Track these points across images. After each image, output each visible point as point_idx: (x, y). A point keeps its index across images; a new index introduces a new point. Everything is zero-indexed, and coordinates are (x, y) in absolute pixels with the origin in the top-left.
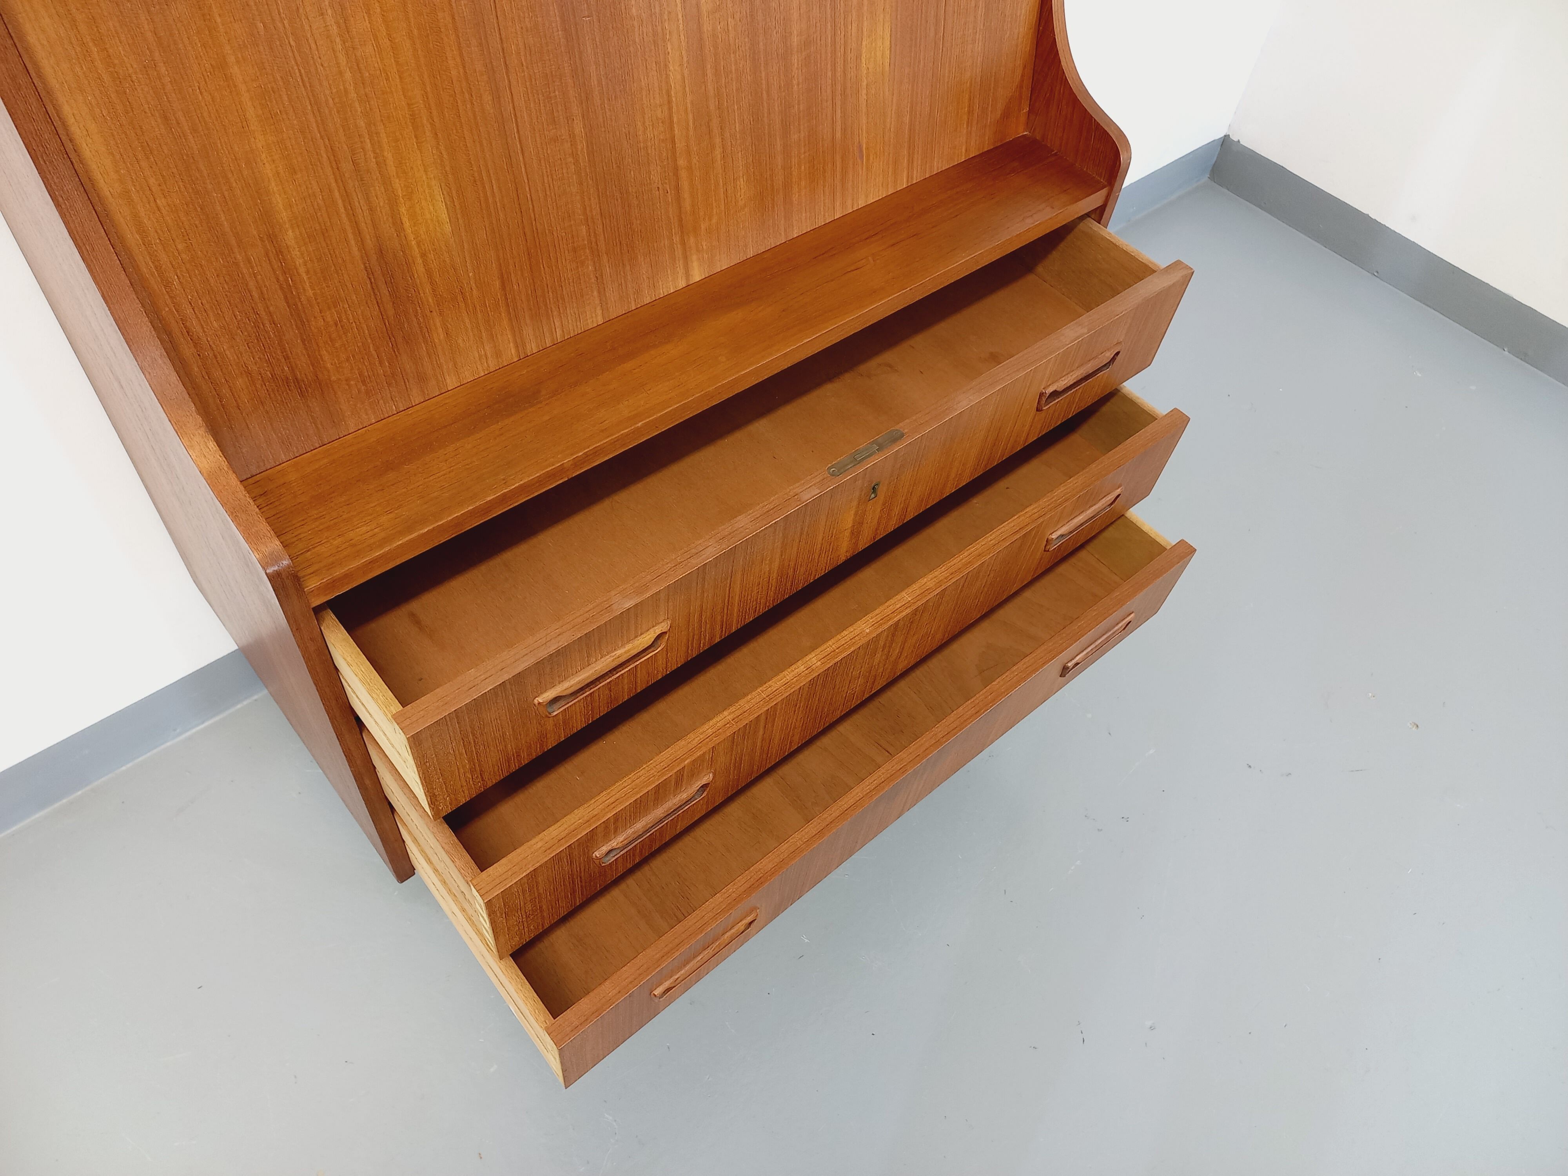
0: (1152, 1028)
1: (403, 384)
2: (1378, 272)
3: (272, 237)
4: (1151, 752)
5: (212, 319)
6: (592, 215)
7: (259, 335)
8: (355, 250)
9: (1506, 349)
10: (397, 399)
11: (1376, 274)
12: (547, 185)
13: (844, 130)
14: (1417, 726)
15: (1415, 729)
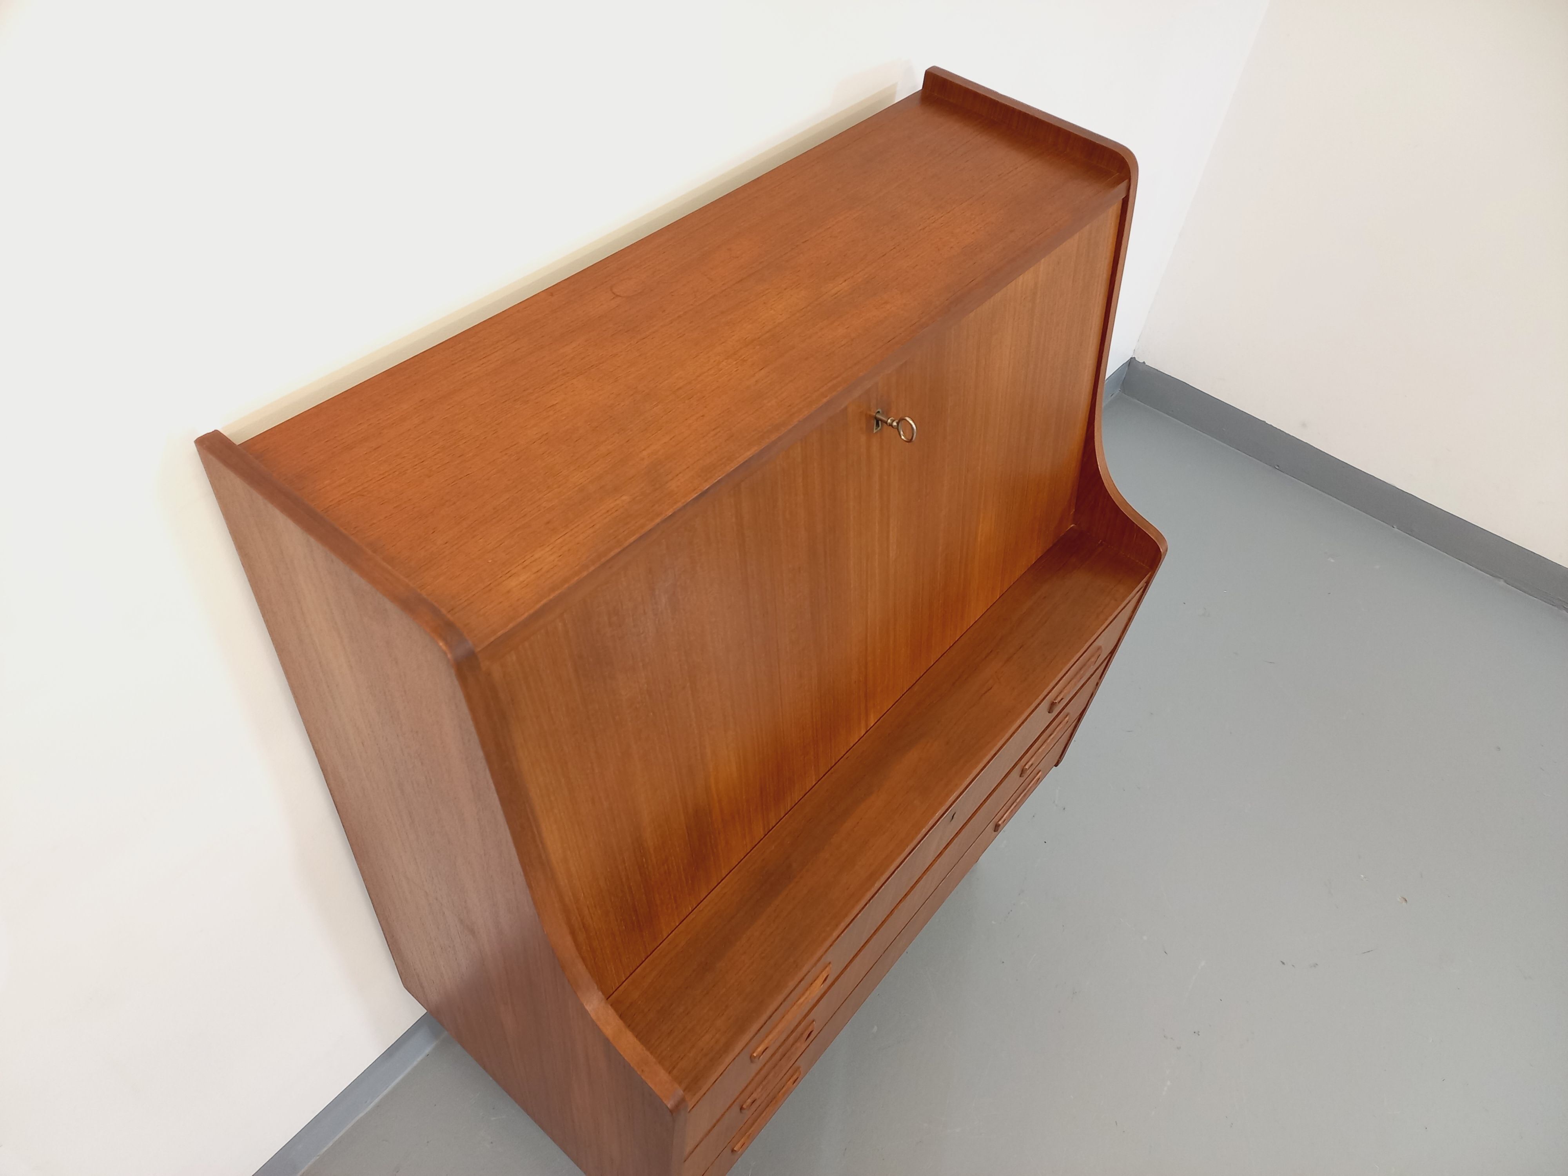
4: (1203, 964)
14: (1406, 900)
15: (1404, 903)
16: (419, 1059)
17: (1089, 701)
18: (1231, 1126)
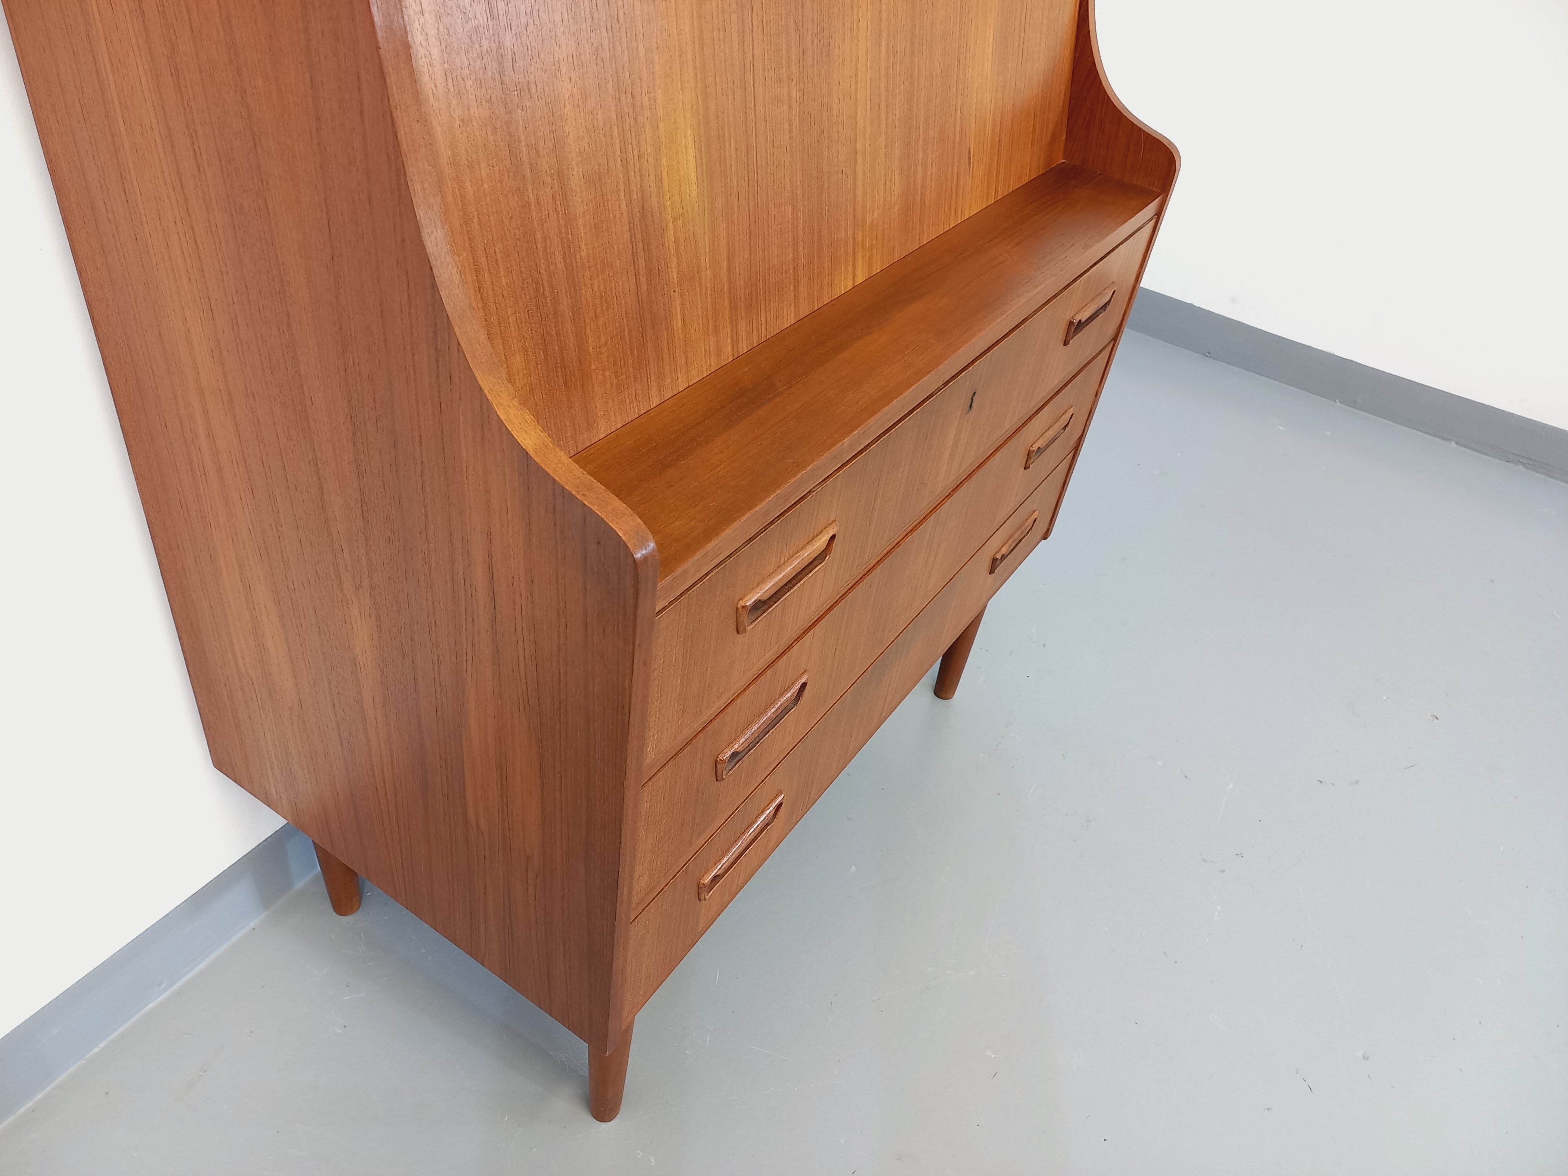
0: (1366, 1058)
1: (646, 379)
2: (1209, 353)
3: (561, 177)
4: (1231, 786)
5: (502, 274)
6: (797, 193)
7: (538, 301)
8: (624, 206)
9: (1337, 401)
10: (640, 398)
11: (1208, 355)
12: (769, 153)
13: (961, 132)
14: (1437, 718)
15: (1435, 720)
16: (240, 934)
17: (1084, 430)
18: (1301, 949)
